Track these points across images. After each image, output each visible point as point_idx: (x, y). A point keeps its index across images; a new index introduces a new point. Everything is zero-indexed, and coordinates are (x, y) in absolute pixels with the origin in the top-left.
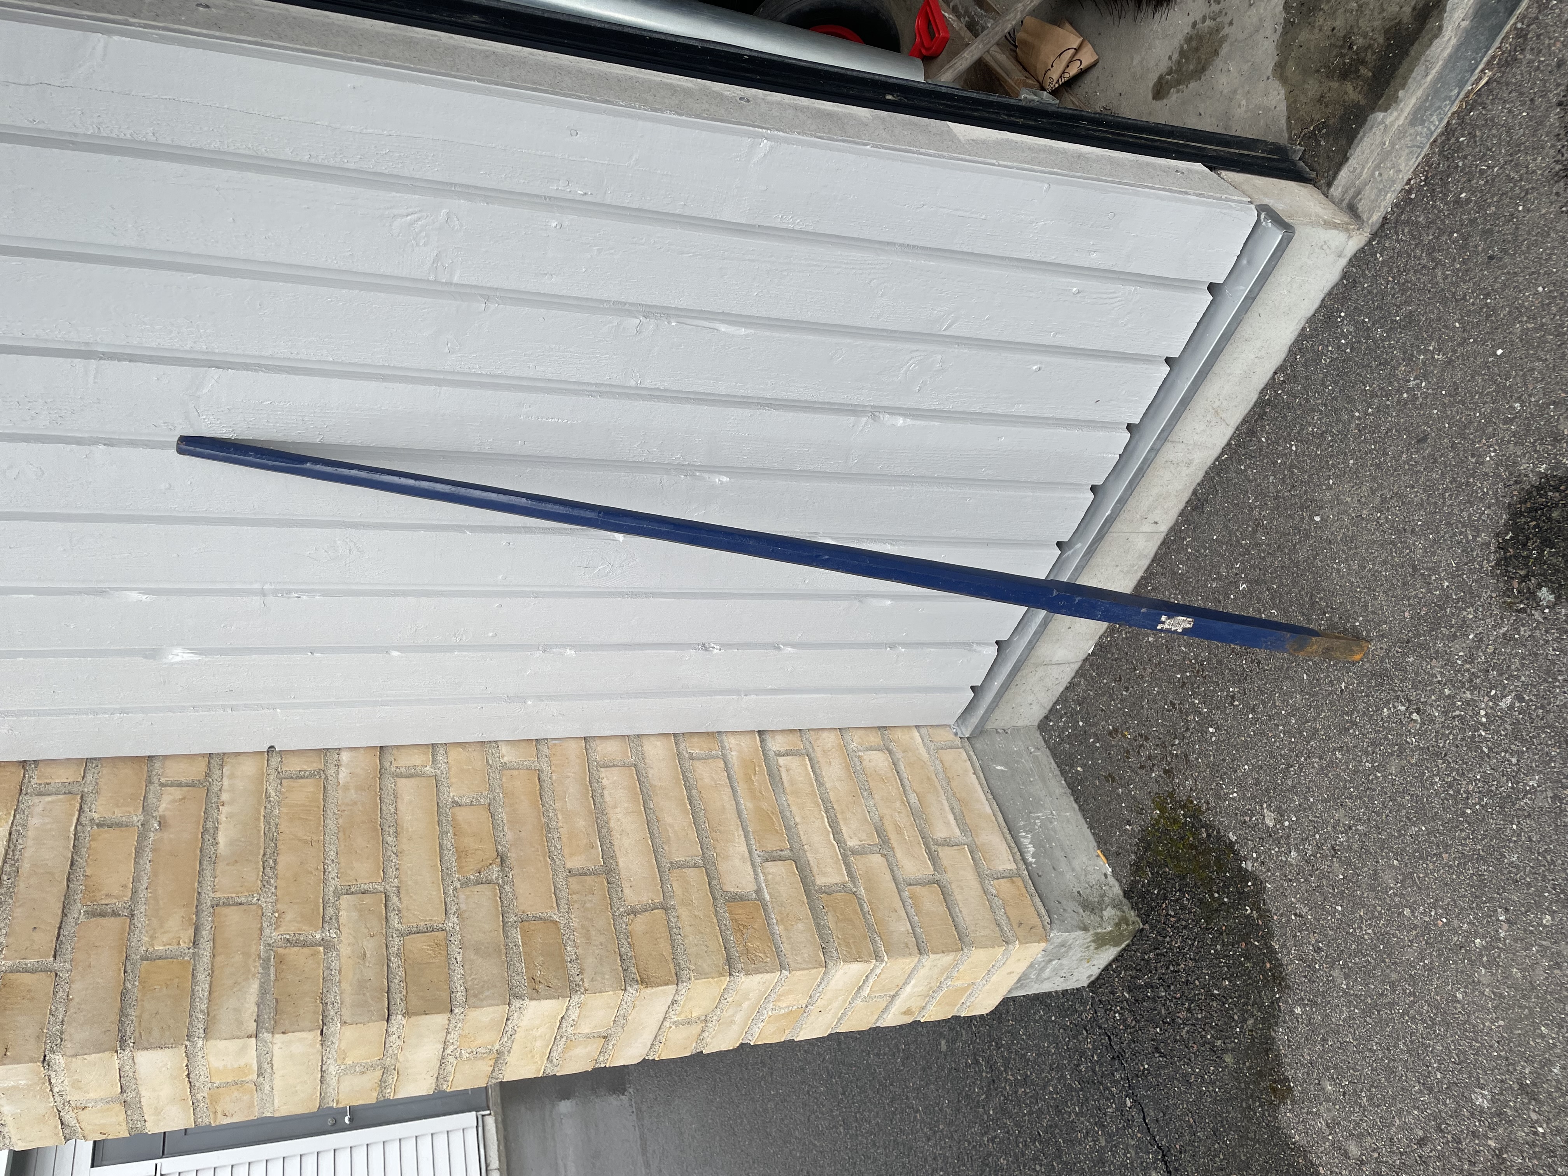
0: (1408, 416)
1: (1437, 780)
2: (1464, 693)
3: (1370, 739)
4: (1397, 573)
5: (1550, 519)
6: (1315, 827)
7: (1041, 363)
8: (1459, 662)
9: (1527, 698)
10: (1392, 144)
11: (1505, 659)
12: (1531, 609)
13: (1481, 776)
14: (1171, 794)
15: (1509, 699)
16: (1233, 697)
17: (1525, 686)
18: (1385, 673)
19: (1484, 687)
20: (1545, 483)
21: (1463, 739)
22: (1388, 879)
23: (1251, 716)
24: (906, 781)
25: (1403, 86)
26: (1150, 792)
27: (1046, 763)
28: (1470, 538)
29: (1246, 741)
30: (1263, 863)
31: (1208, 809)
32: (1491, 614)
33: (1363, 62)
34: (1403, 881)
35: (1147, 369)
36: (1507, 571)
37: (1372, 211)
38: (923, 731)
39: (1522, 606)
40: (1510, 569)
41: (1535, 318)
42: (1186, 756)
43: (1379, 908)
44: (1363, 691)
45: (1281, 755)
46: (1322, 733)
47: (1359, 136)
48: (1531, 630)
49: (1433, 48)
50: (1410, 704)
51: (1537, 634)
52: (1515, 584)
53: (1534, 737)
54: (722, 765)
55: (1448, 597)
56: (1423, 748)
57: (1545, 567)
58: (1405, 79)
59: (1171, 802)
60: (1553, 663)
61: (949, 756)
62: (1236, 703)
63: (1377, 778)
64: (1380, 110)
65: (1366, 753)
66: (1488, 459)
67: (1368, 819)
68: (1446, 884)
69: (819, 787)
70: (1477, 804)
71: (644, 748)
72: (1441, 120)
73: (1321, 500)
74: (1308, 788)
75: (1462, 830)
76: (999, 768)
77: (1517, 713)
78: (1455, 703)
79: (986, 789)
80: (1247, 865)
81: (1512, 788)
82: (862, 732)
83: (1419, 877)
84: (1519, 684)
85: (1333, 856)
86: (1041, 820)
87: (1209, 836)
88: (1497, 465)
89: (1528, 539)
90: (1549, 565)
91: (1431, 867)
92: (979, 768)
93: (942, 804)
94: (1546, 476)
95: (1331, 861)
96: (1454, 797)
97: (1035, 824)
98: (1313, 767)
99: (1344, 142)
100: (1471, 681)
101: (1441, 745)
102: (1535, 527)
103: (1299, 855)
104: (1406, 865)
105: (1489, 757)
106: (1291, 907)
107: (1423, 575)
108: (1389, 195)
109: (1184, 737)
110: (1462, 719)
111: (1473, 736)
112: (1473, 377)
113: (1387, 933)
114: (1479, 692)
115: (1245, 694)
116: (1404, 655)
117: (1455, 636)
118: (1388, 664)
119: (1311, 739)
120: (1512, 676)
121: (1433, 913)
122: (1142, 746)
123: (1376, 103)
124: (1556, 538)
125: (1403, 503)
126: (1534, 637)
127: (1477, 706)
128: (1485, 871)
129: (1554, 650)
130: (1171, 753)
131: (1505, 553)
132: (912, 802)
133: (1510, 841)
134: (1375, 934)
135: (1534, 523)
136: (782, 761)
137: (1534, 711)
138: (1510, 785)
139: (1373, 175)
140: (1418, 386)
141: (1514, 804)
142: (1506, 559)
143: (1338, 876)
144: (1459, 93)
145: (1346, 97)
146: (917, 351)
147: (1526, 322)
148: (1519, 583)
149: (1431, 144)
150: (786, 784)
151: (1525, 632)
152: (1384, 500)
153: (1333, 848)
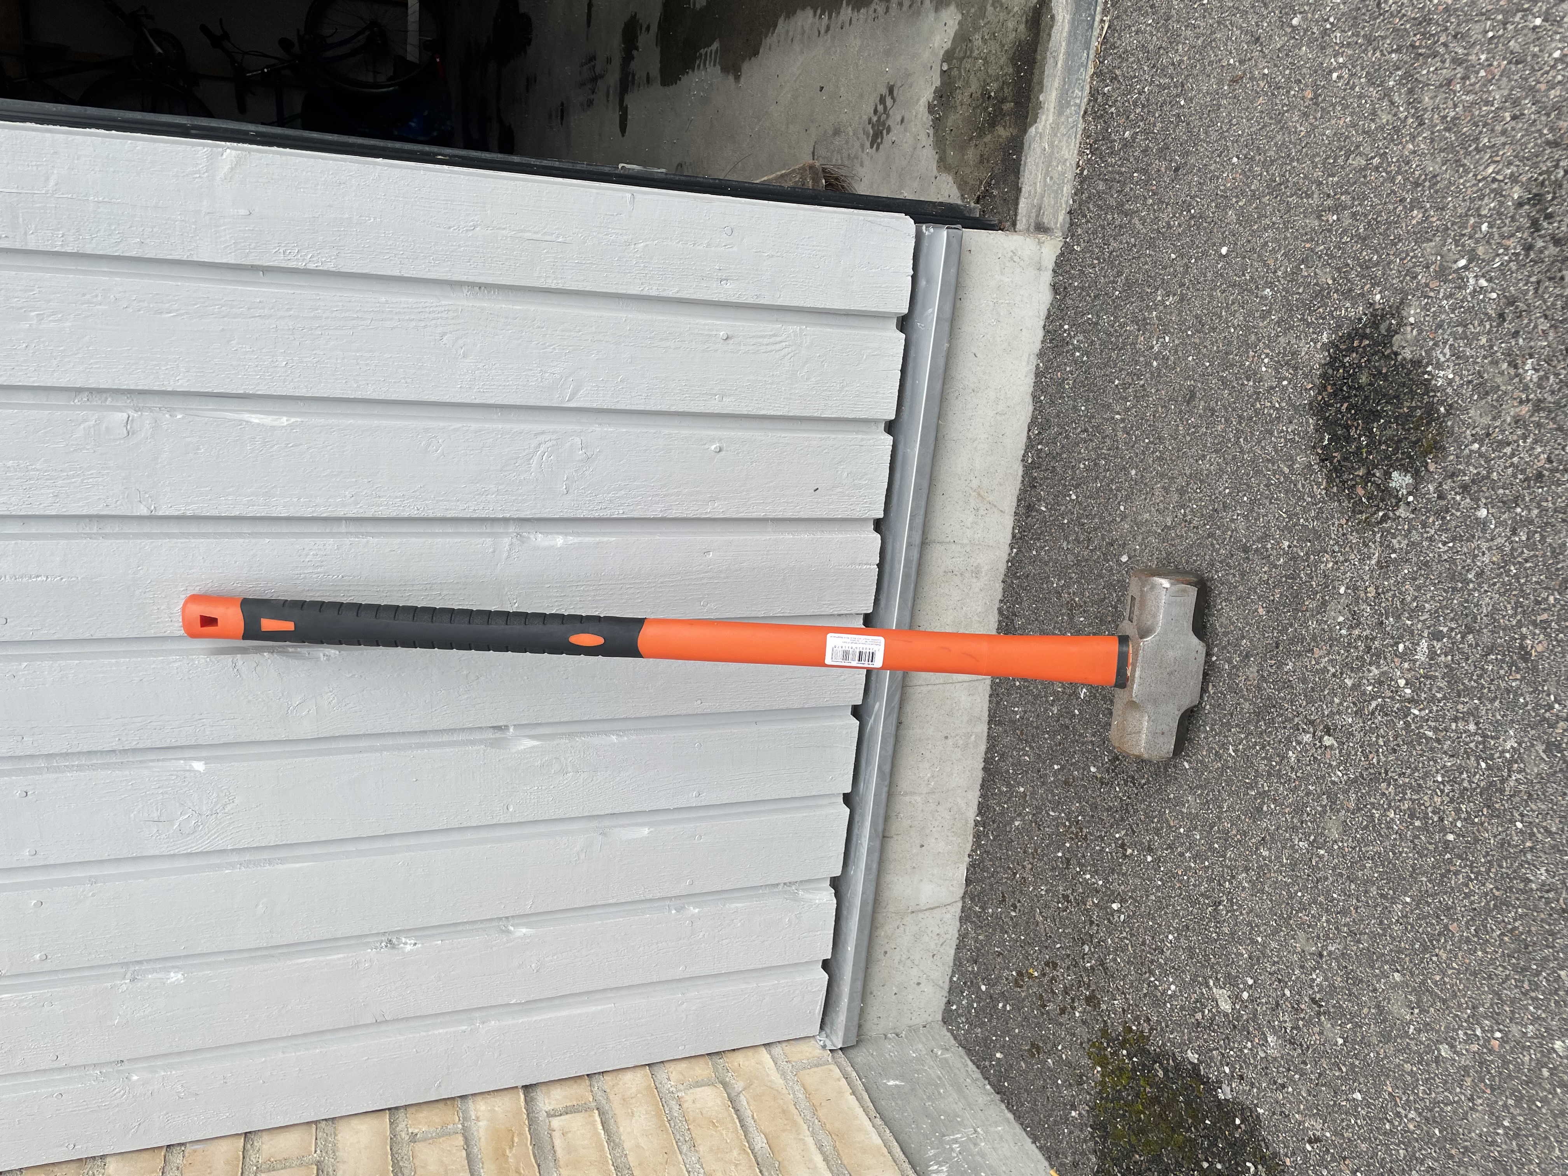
0: (1166, 383)
1: (1392, 815)
2: (1369, 671)
3: (1290, 805)
4: (1230, 567)
5: (1360, 388)
6: (1280, 981)
7: (720, 440)
8: (1344, 632)
9: (1445, 630)
10: (1051, 145)
11: (1394, 596)
12: (1393, 511)
13: (1443, 776)
14: (1104, 1032)
15: (1424, 644)
16: (1123, 846)
17: (1434, 614)
18: (1271, 704)
19: (1387, 646)
20: (1335, 353)
21: (1396, 737)
22: (1398, 1009)
23: (1149, 859)
24: (750, 1122)
25: (1041, 91)
26: (1081, 1044)
27: (960, 1065)
28: (1286, 470)
29: (1159, 900)
30: (1241, 1077)
31: (1152, 1029)
32: (1351, 547)
33: (1003, 100)
34: (1419, 1002)
35: (862, 440)
36: (1344, 482)
37: (1055, 216)
38: (777, 1050)
39: (1381, 514)
40: (1345, 477)
41: (1243, 192)
42: (1102, 964)
43: (1408, 1067)
44: (1256, 744)
45: (1202, 895)
46: (1234, 832)
47: (1022, 162)
48: (1406, 536)
49: (1053, 38)
50: (1314, 726)
51: (1415, 536)
52: (1360, 491)
53: (1480, 677)
54: (460, 1141)
55: (1294, 558)
56: (1355, 781)
57: (1383, 447)
58: (1041, 83)
59: (1108, 1045)
60: (1452, 561)
61: (812, 1077)
62: (1129, 851)
63: (1321, 857)
64: (1031, 125)
65: (1294, 829)
66: (1264, 369)
67: (1337, 928)
68: (1475, 974)
69: (612, 1150)
70: (1455, 820)
71: (339, 1137)
72: (1082, 90)
73: (1121, 536)
74: (1249, 924)
75: (1456, 873)
76: (891, 1083)
77: (1443, 658)
78: (1364, 693)
79: (873, 1113)
80: (1224, 1093)
81: (1489, 768)
82: (684, 1065)
83: (1435, 983)
84: (1426, 616)
85: (1319, 1014)
86: (961, 1144)
87: (1166, 1071)
88: (1276, 369)
89: (1347, 428)
90: (1385, 442)
91: (1444, 956)
92: (861, 1087)
93: (805, 1144)
94: (1332, 343)
95: (1320, 1023)
96: (1425, 828)
97: (952, 1150)
98: (1244, 888)
99: (1012, 177)
100: (1369, 649)
101: (1375, 761)
102: (1348, 410)
103: (1278, 1038)
104: (1412, 974)
105: (1438, 741)
106: (1299, 1131)
107: (1257, 550)
108: (1065, 189)
109: (1091, 936)
110: (1381, 708)
111: (1407, 725)
112: (1211, 296)
113: (1436, 1103)
114: (1385, 658)
115: (1134, 832)
116: (1281, 665)
117: (1324, 603)
118: (1269, 690)
119: (1226, 849)
120: (1413, 611)
121: (1479, 1032)
122: (1053, 978)
123: (1025, 123)
124: (1377, 405)
125: (1202, 481)
126: (1413, 543)
127: (1392, 680)
128: (1515, 920)
129: (1445, 544)
130: (1085, 969)
131: (1331, 463)
132: (757, 1147)
133: (1523, 851)
134: (1420, 1114)
135: (1346, 405)
136: (556, 1123)
137: (1462, 642)
138: (1483, 765)
139: (1045, 184)
140: (1164, 345)
141: (1502, 791)
142: (1335, 469)
143: (1336, 1044)
144: (1088, 55)
145: (1001, 140)
146: (543, 433)
147: (1237, 202)
148: (1364, 488)
149: (1083, 117)
150: (560, 1153)
151: (1400, 543)
152: (1182, 492)
153: (1313, 1000)
